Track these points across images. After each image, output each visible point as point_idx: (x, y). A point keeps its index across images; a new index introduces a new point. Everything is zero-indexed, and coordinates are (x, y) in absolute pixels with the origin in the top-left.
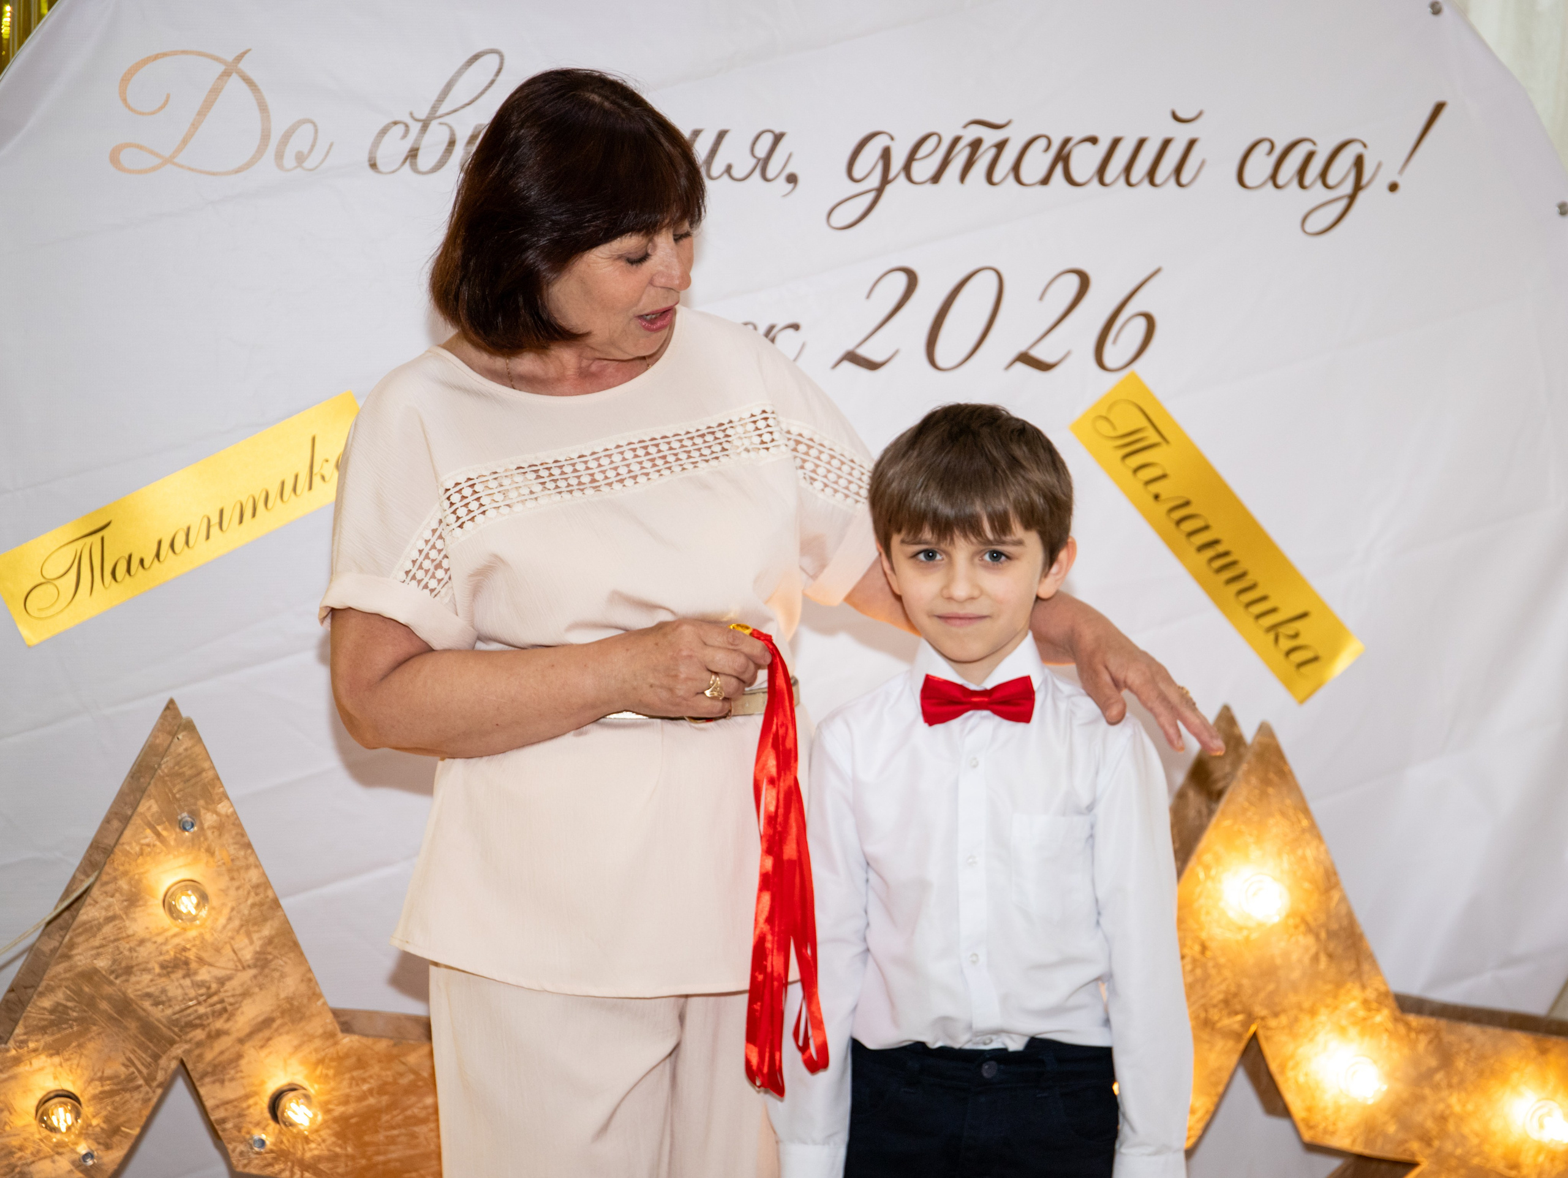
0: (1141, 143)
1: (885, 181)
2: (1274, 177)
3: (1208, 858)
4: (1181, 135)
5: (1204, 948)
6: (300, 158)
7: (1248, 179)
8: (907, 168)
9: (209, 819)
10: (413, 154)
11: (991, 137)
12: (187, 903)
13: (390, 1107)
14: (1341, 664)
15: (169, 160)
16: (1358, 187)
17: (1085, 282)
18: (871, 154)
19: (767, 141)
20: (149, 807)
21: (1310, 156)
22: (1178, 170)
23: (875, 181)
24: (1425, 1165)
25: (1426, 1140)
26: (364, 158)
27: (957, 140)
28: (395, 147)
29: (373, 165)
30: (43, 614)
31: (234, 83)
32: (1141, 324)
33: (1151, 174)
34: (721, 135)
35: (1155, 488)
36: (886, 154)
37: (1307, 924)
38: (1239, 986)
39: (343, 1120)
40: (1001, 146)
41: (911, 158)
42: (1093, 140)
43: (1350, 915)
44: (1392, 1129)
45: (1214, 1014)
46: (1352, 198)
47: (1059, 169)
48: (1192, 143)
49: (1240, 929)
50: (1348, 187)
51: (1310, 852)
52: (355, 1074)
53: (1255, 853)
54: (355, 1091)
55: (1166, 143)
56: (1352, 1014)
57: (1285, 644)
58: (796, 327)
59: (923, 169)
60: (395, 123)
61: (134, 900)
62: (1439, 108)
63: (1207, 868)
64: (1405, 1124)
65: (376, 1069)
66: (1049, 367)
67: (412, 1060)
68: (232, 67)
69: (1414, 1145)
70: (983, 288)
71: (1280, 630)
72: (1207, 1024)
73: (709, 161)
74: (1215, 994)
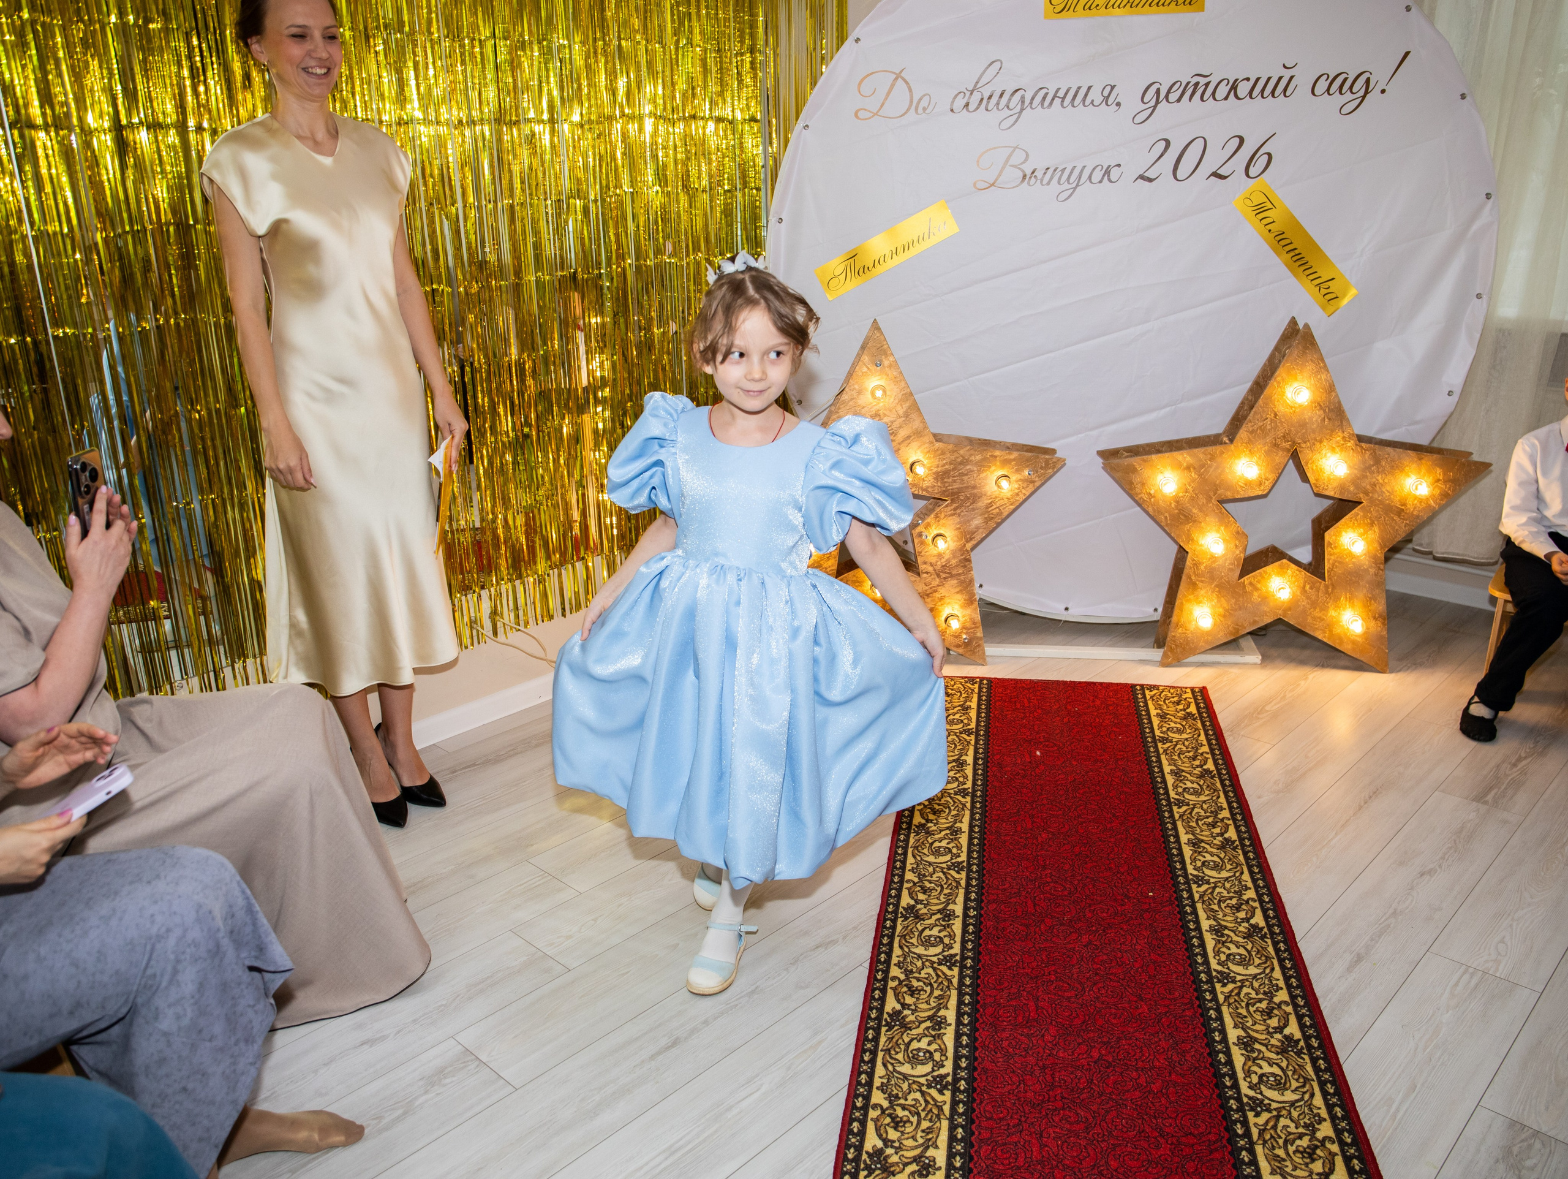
0: (1269, 79)
1: (1157, 102)
2: (1328, 90)
3: (1279, 379)
4: (1287, 74)
5: (1276, 415)
6: (924, 109)
7: (1316, 92)
8: (1167, 97)
9: (886, 363)
10: (967, 105)
11: (1203, 81)
12: (879, 393)
13: (954, 469)
14: (1345, 301)
15: (876, 114)
16: (1367, 92)
17: (1242, 140)
18: (1152, 91)
19: (1109, 88)
20: (866, 358)
21: (1346, 79)
22: (1285, 90)
23: (1153, 103)
24: (1365, 503)
25: (1366, 493)
26: (949, 108)
27: (1188, 83)
28: (960, 102)
29: (952, 110)
30: (834, 289)
31: (900, 81)
32: (1266, 157)
33: (1273, 92)
34: (1089, 88)
35: (1269, 227)
36: (1158, 91)
37: (1320, 406)
38: (1290, 431)
39: (937, 473)
40: (1207, 85)
41: (1169, 92)
42: (1248, 79)
43: (1339, 403)
44: (1352, 489)
45: (1279, 441)
46: (1364, 97)
47: (1232, 93)
48: (1292, 77)
49: (1292, 407)
50: (1362, 93)
51: (1323, 377)
52: (941, 457)
53: (1299, 377)
54: (941, 463)
55: (1280, 78)
56: (1338, 442)
57: (1323, 291)
58: (1119, 165)
59: (1173, 97)
60: (959, 93)
61: (860, 392)
62: (1407, 53)
63: (1279, 383)
64: (1357, 487)
65: (948, 456)
66: (1225, 177)
67: (962, 452)
68: (898, 76)
69: (1361, 495)
70: (1198, 145)
71: (1323, 286)
72: (1276, 445)
73: (1084, 100)
74: (1280, 434)
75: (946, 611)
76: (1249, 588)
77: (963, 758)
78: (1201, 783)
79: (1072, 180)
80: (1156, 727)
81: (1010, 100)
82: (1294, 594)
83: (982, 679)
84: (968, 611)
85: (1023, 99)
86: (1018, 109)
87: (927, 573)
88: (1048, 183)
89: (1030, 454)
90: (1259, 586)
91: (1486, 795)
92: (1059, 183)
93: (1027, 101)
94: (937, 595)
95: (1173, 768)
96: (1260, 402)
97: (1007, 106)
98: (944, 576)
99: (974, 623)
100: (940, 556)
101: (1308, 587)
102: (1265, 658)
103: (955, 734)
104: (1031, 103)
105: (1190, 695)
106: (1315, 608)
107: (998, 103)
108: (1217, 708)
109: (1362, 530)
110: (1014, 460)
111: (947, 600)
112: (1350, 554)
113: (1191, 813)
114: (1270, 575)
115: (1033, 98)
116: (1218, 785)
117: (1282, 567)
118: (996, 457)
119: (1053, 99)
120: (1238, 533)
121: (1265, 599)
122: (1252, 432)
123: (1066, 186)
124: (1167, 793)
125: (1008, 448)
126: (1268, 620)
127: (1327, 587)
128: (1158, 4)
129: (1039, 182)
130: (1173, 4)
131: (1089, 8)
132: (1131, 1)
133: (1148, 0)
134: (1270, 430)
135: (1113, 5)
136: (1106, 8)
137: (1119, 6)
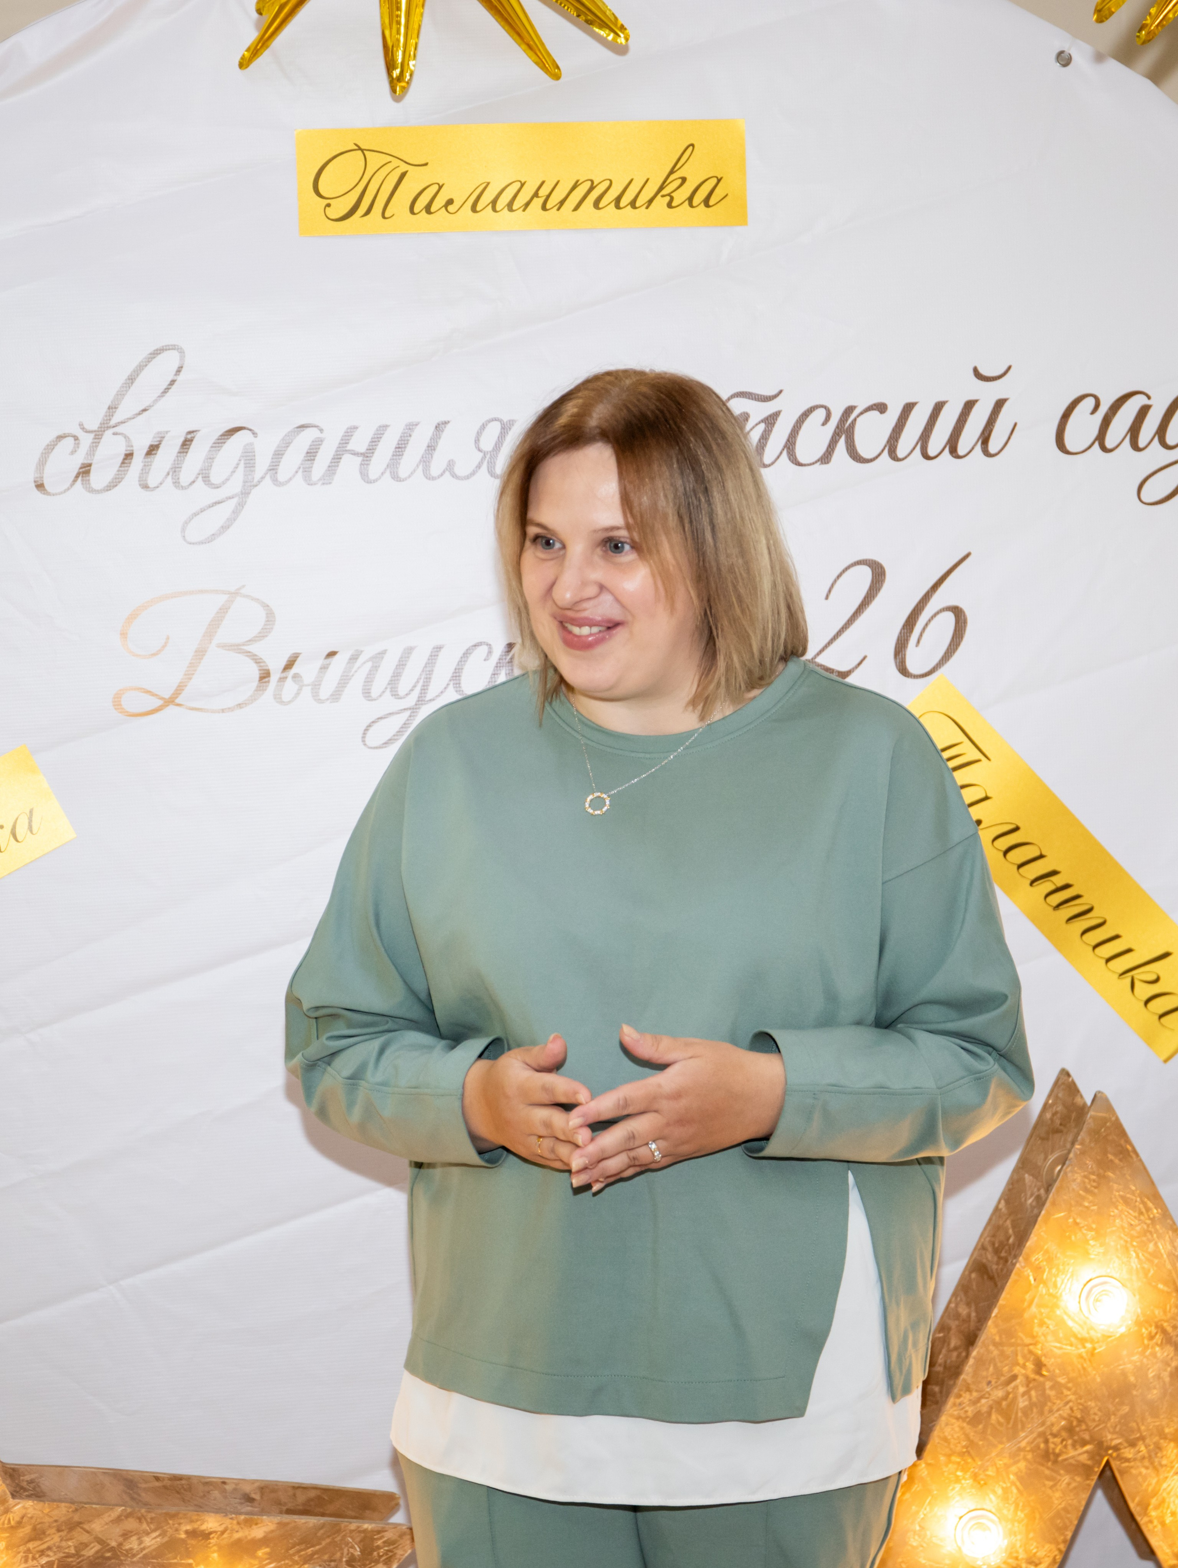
0: (938, 408)
2: (1101, 437)
3: (1037, 1258)
4: (987, 396)
5: (1039, 1365)
7: (1070, 443)
10: (85, 471)
11: (758, 412)
17: (878, 574)
19: (494, 428)
21: (1144, 411)
22: (985, 438)
26: (30, 477)
28: (64, 463)
29: (40, 486)
32: (949, 620)
33: (952, 445)
34: (440, 427)
37: (1164, 1331)
38: (1085, 1410)
40: (770, 421)
42: (881, 408)
45: (1055, 1444)
47: (842, 443)
48: (1000, 404)
49: (1083, 1341)
51: (1164, 1246)
52: (31, 1545)
53: (1095, 1249)
55: (969, 406)
57: (1143, 991)
60: (60, 438)
63: (1038, 1270)
65: (54, 1539)
67: (97, 1526)
71: (1138, 974)
72: (1048, 1457)
73: (426, 460)
74: (1057, 1420)
79: (404, 686)
81: (210, 459)
85: (249, 458)
86: (235, 485)
88: (336, 696)
89: (312, 1521)
92: (367, 693)
93: (262, 463)
96: (991, 1329)
97: (205, 475)
104: (273, 468)
107: (175, 470)
110: (265, 1541)
115: (278, 455)
118: (206, 1536)
119: (337, 459)
122: (976, 1420)
123: (388, 703)
125: (248, 1499)
128: (618, 200)
129: (307, 691)
130: (661, 202)
131: (428, 209)
132: (543, 192)
133: (592, 188)
134: (1026, 1412)
135: (494, 203)
136: (474, 209)
137: (510, 206)
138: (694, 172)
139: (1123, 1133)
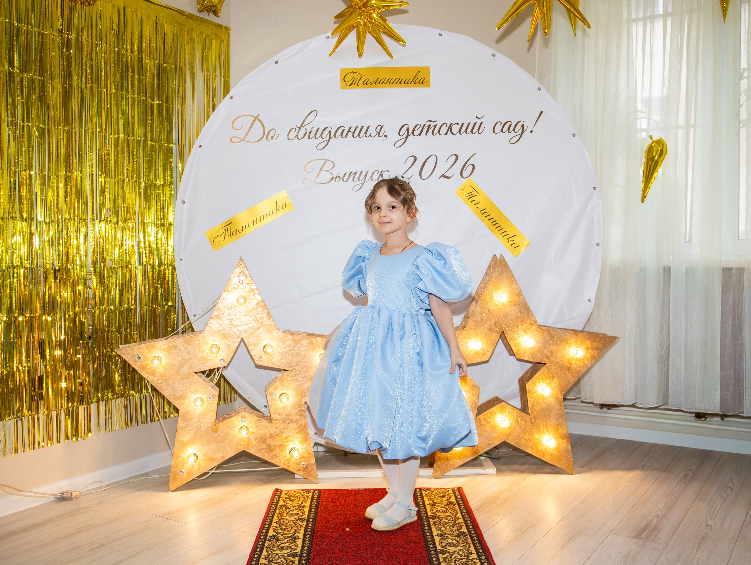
0: (469, 124)
1: (408, 135)
2: (502, 130)
3: (489, 288)
4: (479, 122)
5: (489, 311)
6: (272, 137)
7: (495, 131)
8: (413, 132)
9: (246, 281)
10: (297, 136)
11: (433, 124)
13: (292, 350)
14: (524, 248)
15: (243, 140)
16: (523, 132)
17: (457, 157)
18: (404, 129)
19: (379, 127)
21: (511, 125)
22: (478, 130)
23: (405, 136)
24: (548, 364)
25: (548, 358)
26: (286, 136)
27: (424, 125)
28: (293, 134)
29: (288, 139)
30: (218, 244)
31: (257, 122)
32: (471, 167)
33: (472, 131)
34: (369, 127)
35: (477, 206)
36: (408, 129)
37: (515, 304)
38: (498, 320)
39: (281, 353)
40: (435, 126)
41: (414, 130)
42: (457, 124)
43: (525, 302)
45: (492, 327)
46: (522, 134)
47: (449, 131)
48: (481, 123)
49: (498, 306)
50: (520, 132)
51: (514, 287)
52: (282, 343)
53: (501, 287)
54: (283, 347)
55: (475, 124)
56: (527, 326)
57: (511, 243)
58: (388, 171)
59: (417, 132)
60: (293, 129)
62: (542, 112)
63: (488, 290)
64: (542, 353)
66: (450, 178)
67: (297, 339)
68: (256, 118)
69: (545, 359)
70: (432, 160)
71: (510, 239)
72: (491, 329)
73: (366, 133)
74: (493, 322)
75: (290, 446)
76: (483, 422)
77: (297, 534)
78: (458, 539)
79: (361, 179)
80: (428, 510)
81: (322, 133)
82: (511, 424)
83: (314, 491)
84: (305, 446)
85: (330, 132)
86: (327, 138)
87: (276, 420)
88: (347, 181)
90: (489, 420)
91: (641, 534)
92: (353, 180)
93: (333, 134)
94: (284, 435)
95: (439, 532)
97: (321, 136)
98: (287, 421)
99: (309, 454)
100: (284, 408)
101: (519, 419)
102: (498, 471)
103: (293, 521)
104: (335, 135)
105: (451, 492)
106: (525, 433)
107: (315, 135)
108: (468, 498)
109: (548, 381)
111: (290, 438)
112: (543, 397)
113: (451, 557)
114: (495, 413)
115: (336, 132)
116: (470, 540)
117: (502, 407)
119: (348, 133)
120: (473, 386)
121: (494, 428)
123: (358, 182)
124: (435, 546)
126: (497, 443)
127: (531, 419)
128: (404, 82)
129: (341, 180)
130: (413, 83)
131: (366, 84)
132: (389, 80)
133: (399, 80)
134: (486, 320)
135: (379, 82)
136: (375, 84)
137: (383, 83)
138: (420, 77)
139: (506, 263)
